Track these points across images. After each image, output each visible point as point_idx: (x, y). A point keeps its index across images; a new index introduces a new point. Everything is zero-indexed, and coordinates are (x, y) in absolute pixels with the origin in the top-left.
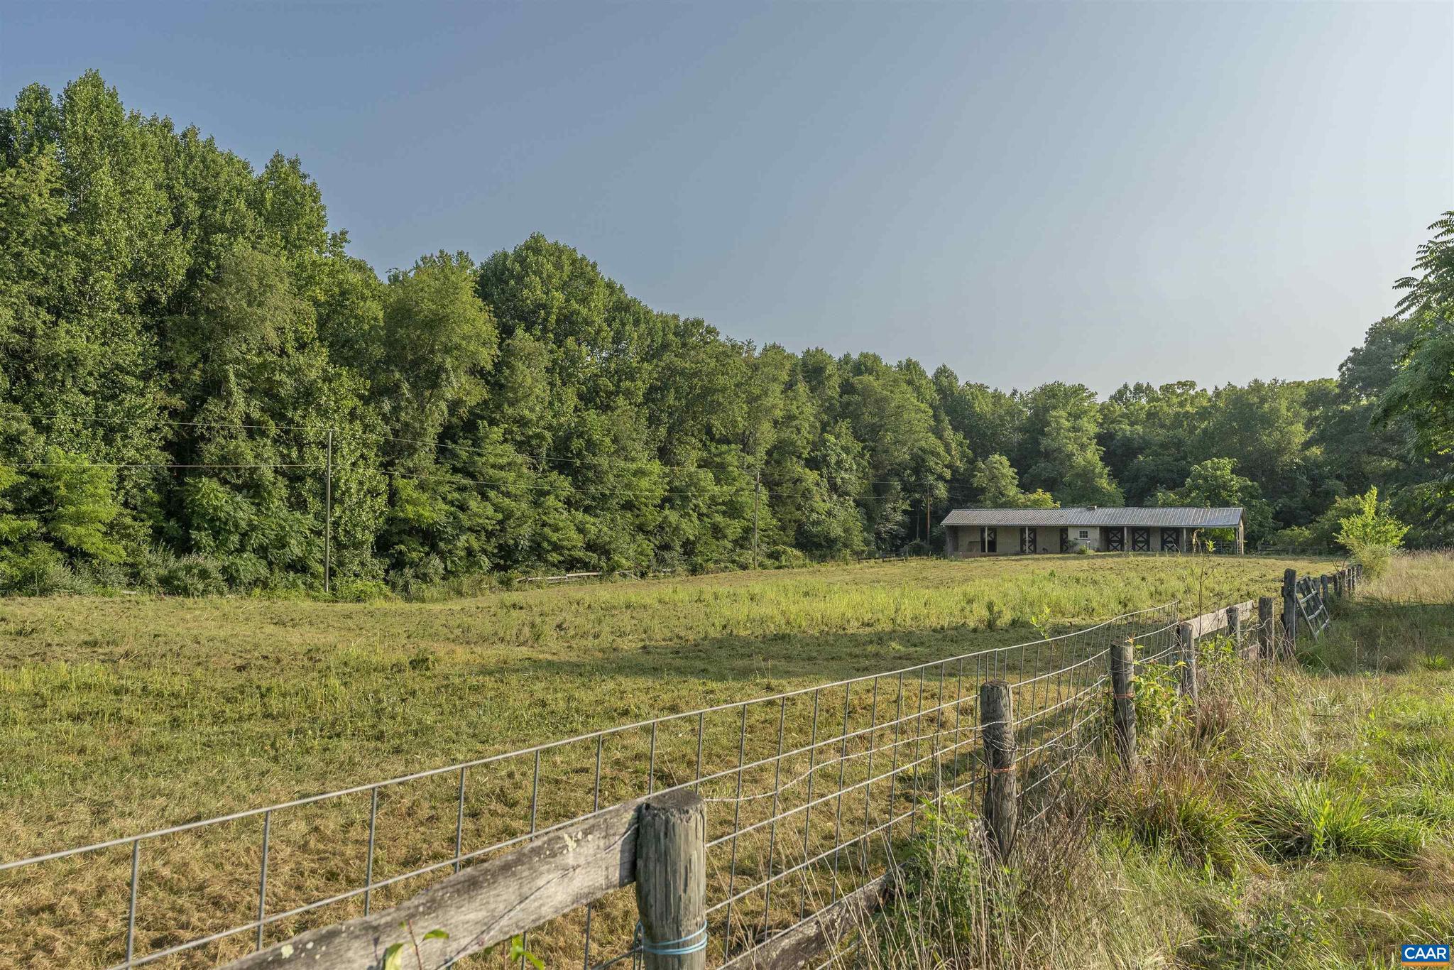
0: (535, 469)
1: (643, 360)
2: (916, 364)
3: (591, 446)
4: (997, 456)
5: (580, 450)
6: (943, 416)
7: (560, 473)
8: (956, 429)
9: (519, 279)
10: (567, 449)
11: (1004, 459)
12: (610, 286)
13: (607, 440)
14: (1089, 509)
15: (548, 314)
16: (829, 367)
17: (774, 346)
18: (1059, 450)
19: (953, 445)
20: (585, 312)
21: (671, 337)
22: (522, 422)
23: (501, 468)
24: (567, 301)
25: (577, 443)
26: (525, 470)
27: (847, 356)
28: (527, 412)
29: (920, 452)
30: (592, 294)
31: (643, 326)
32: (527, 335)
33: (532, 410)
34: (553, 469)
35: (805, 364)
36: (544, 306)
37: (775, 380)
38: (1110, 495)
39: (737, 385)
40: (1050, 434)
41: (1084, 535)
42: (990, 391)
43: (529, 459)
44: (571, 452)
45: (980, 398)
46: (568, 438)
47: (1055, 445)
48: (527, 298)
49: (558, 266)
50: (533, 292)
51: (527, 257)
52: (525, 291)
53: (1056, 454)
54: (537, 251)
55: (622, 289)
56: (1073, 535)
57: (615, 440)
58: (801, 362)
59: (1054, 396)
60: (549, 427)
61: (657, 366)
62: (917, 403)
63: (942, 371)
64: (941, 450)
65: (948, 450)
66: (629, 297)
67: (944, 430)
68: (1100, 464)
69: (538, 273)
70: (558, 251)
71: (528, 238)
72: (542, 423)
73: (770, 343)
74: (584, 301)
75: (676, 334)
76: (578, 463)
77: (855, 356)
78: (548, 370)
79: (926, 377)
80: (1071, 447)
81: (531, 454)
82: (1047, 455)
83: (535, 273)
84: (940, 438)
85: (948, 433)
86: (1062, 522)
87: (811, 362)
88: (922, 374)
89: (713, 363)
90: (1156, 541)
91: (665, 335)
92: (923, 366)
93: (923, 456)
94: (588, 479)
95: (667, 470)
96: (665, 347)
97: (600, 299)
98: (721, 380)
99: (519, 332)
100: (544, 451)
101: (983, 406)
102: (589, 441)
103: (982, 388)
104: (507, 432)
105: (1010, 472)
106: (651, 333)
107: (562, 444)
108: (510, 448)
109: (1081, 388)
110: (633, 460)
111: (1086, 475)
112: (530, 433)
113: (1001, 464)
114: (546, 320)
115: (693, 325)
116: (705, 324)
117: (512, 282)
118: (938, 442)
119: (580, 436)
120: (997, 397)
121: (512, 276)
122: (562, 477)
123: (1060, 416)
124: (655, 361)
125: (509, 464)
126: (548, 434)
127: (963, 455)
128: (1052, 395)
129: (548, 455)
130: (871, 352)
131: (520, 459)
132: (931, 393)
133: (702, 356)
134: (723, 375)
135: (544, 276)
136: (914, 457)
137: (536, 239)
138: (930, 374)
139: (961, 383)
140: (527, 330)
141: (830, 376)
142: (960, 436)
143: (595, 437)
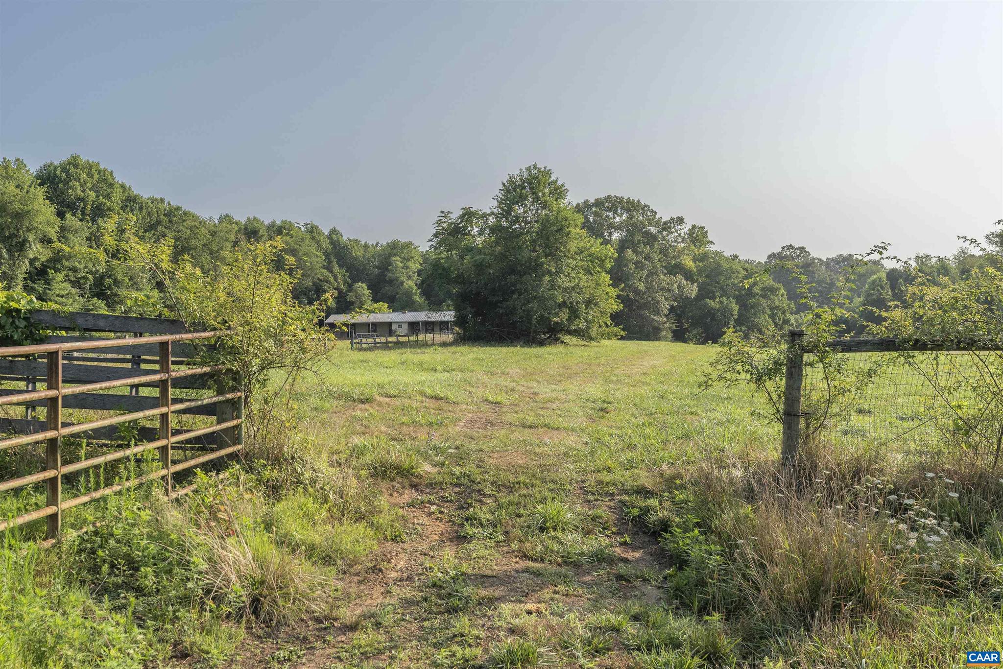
0: (83, 297)
1: (145, 231)
2: (317, 227)
3: (116, 282)
4: (360, 284)
5: (110, 285)
6: (333, 259)
7: (99, 299)
8: (341, 266)
9: (66, 183)
10: (102, 284)
11: (364, 285)
12: (123, 186)
13: (126, 279)
14: (403, 313)
15: (85, 205)
16: (261, 230)
17: (227, 216)
18: (397, 279)
19: (339, 276)
20: (108, 203)
21: (162, 217)
22: (75, 270)
23: (62, 296)
24: (97, 196)
25: (108, 281)
26: (77, 298)
27: (274, 222)
28: (77, 264)
29: (318, 281)
30: (112, 192)
31: (144, 211)
32: (73, 218)
33: (80, 263)
34: (93, 296)
35: (246, 229)
36: (82, 200)
37: (227, 240)
38: (420, 305)
39: (203, 245)
40: (391, 271)
41: (400, 327)
42: (363, 243)
43: (79, 291)
44: (105, 286)
45: (356, 247)
46: (102, 277)
47: (394, 276)
48: (72, 195)
49: (90, 175)
50: (76, 190)
51: (70, 169)
52: (70, 191)
53: (395, 282)
54: (76, 166)
55: (130, 188)
56: (394, 327)
57: (131, 279)
58: (243, 227)
59: (395, 248)
60: (90, 272)
61: (154, 234)
62: (315, 252)
63: (333, 231)
64: (332, 279)
65: (336, 279)
66: (135, 193)
67: (333, 267)
68: (415, 288)
69: (78, 180)
70: (89, 167)
71: (69, 157)
72: (86, 270)
73: (224, 213)
74: (107, 196)
75: (165, 215)
76: (109, 292)
77: (278, 222)
78: (88, 239)
79: (324, 234)
80: (403, 278)
81: (80, 288)
82: (391, 282)
83: (75, 179)
84: (332, 272)
85: (336, 269)
86: (388, 320)
87: (250, 227)
88: (321, 233)
89: (189, 232)
90: (437, 328)
91: (158, 216)
92: (321, 228)
93: (321, 283)
94: (115, 302)
95: (162, 295)
96: (159, 223)
97: (118, 196)
98: (193, 242)
99: (68, 216)
100: (88, 286)
101: (358, 253)
102: (115, 280)
103: (357, 241)
104: (67, 276)
105: (367, 292)
106: (149, 214)
107: (99, 281)
108: (67, 285)
109: (410, 243)
110: (141, 290)
111: (408, 294)
112: (79, 276)
113: (362, 288)
114: (84, 208)
115: (175, 210)
116: (183, 209)
117: (61, 185)
118: (330, 275)
119: (110, 277)
120: (366, 246)
121: (60, 181)
122: (100, 301)
123: (397, 261)
124: (153, 231)
125: (68, 294)
126: (90, 276)
127: (345, 282)
128: (394, 247)
129: (90, 289)
130: (288, 220)
131: (74, 291)
132: (326, 245)
133: (181, 227)
134: (195, 239)
135: (82, 180)
136: (314, 284)
137: (74, 158)
138: (326, 232)
139: (345, 238)
140: (74, 215)
141: (262, 236)
142: (343, 271)
143: (119, 278)
